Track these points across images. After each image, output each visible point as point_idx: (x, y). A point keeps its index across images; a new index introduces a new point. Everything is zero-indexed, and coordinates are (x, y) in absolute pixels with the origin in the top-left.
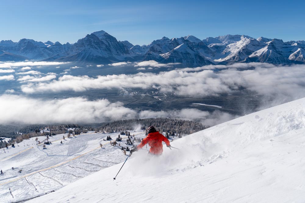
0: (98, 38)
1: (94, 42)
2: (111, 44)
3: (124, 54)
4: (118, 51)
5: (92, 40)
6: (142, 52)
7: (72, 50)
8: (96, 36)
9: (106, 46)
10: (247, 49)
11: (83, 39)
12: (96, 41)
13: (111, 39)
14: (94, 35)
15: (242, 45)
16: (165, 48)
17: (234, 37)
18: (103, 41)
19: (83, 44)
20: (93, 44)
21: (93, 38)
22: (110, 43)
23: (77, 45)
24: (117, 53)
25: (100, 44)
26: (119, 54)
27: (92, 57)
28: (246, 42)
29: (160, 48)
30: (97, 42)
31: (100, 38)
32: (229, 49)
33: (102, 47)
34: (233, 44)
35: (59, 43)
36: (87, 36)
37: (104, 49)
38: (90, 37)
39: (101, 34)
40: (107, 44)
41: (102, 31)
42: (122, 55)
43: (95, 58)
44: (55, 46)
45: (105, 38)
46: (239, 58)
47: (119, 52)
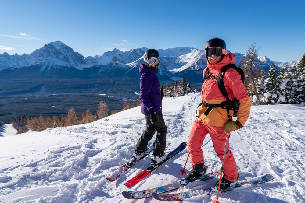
0: (56, 48)
1: (52, 52)
2: (68, 55)
3: (82, 65)
4: (76, 62)
5: (50, 50)
6: (95, 63)
7: (29, 60)
8: (53, 46)
9: (64, 56)
10: (203, 59)
11: (41, 49)
12: (53, 52)
13: (68, 50)
14: (52, 45)
15: (192, 56)
16: (126, 58)
17: (183, 49)
18: (60, 51)
19: (42, 54)
20: (51, 54)
21: (50, 48)
22: (67, 53)
23: (35, 55)
24: (75, 64)
25: (59, 54)
26: (77, 64)
27: (56, 67)
28: (195, 53)
29: (122, 58)
30: (55, 52)
31: (58, 48)
32: (181, 60)
33: (60, 58)
34: (183, 55)
35: (8, 54)
36: (45, 46)
37: (63, 59)
38: (49, 48)
39: (58, 44)
40: (65, 54)
41: (59, 42)
42: (80, 65)
43: (60, 67)
44: (3, 57)
45: (62, 48)
46: (200, 67)
47: (78, 63)
